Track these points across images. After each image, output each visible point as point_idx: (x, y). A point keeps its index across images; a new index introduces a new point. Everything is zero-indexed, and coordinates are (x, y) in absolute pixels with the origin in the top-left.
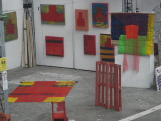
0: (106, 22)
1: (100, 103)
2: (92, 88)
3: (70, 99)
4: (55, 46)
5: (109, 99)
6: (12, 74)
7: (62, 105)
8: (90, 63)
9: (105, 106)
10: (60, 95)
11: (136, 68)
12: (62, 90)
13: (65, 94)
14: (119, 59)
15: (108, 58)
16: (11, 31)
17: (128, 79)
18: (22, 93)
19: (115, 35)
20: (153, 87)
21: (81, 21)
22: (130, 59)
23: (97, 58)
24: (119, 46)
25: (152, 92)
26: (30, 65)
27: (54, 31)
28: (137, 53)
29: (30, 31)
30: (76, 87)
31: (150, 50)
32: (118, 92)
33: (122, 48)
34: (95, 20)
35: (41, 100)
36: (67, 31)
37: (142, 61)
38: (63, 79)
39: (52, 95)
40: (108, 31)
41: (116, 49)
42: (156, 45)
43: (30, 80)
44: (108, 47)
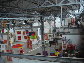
0: (28, 33)
1: (28, 48)
2: (27, 45)
3: (23, 47)
4: (19, 38)
5: (30, 47)
6: (12, 43)
7: (21, 48)
8: (26, 41)
9: (29, 48)
10: (21, 47)
11: (34, 41)
12: (21, 46)
13: (22, 47)
14: (31, 40)
15: (29, 39)
16: (12, 36)
17: (33, 43)
18: (14, 47)
19: (30, 36)
20: (37, 44)
21: (24, 33)
22: (33, 39)
23: (27, 40)
24: (31, 37)
25: (37, 45)
26: (15, 42)
27: (19, 35)
28: (34, 38)
29: (15, 35)
30: (24, 45)
31: (36, 38)
32: (31, 45)
33: (31, 38)
34: (26, 33)
35: (18, 48)
36: (21, 35)
37: (35, 40)
38: (21, 44)
39: (20, 47)
40: (29, 35)
41: (30, 38)
42: (37, 37)
43: (15, 44)
44: (29, 38)
